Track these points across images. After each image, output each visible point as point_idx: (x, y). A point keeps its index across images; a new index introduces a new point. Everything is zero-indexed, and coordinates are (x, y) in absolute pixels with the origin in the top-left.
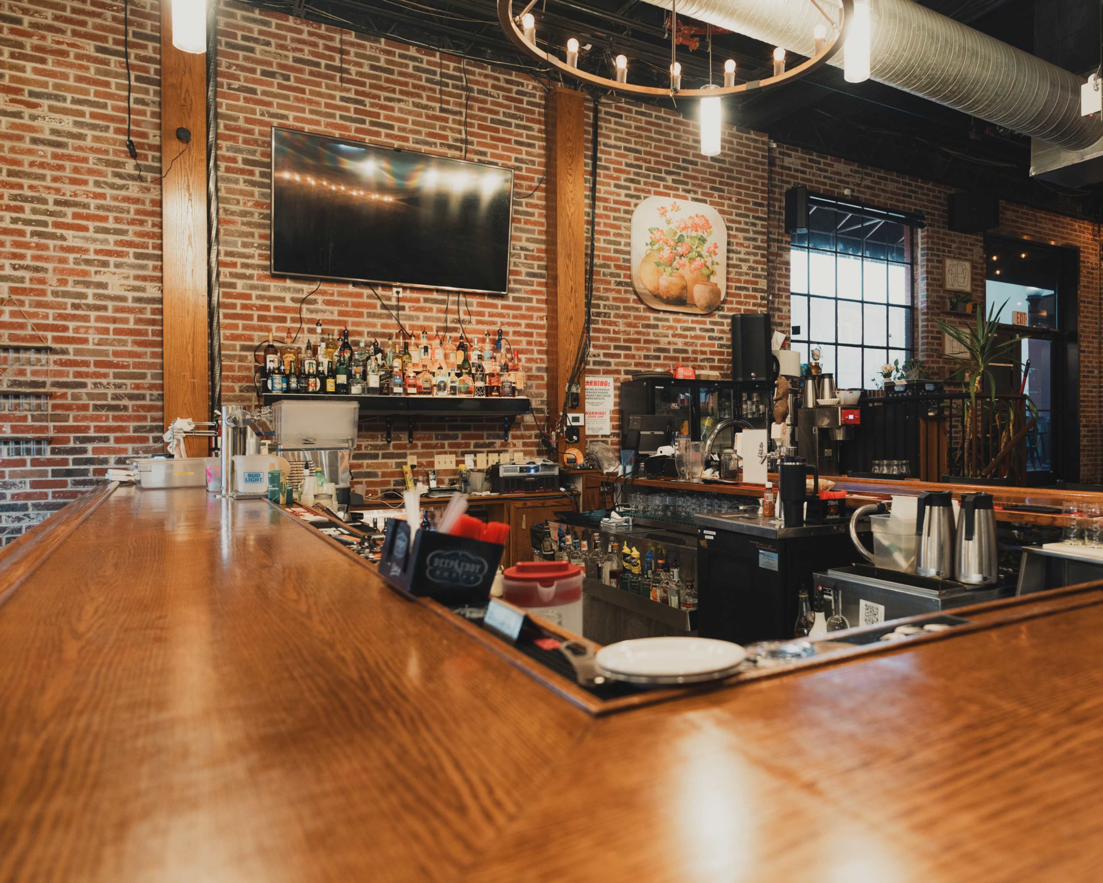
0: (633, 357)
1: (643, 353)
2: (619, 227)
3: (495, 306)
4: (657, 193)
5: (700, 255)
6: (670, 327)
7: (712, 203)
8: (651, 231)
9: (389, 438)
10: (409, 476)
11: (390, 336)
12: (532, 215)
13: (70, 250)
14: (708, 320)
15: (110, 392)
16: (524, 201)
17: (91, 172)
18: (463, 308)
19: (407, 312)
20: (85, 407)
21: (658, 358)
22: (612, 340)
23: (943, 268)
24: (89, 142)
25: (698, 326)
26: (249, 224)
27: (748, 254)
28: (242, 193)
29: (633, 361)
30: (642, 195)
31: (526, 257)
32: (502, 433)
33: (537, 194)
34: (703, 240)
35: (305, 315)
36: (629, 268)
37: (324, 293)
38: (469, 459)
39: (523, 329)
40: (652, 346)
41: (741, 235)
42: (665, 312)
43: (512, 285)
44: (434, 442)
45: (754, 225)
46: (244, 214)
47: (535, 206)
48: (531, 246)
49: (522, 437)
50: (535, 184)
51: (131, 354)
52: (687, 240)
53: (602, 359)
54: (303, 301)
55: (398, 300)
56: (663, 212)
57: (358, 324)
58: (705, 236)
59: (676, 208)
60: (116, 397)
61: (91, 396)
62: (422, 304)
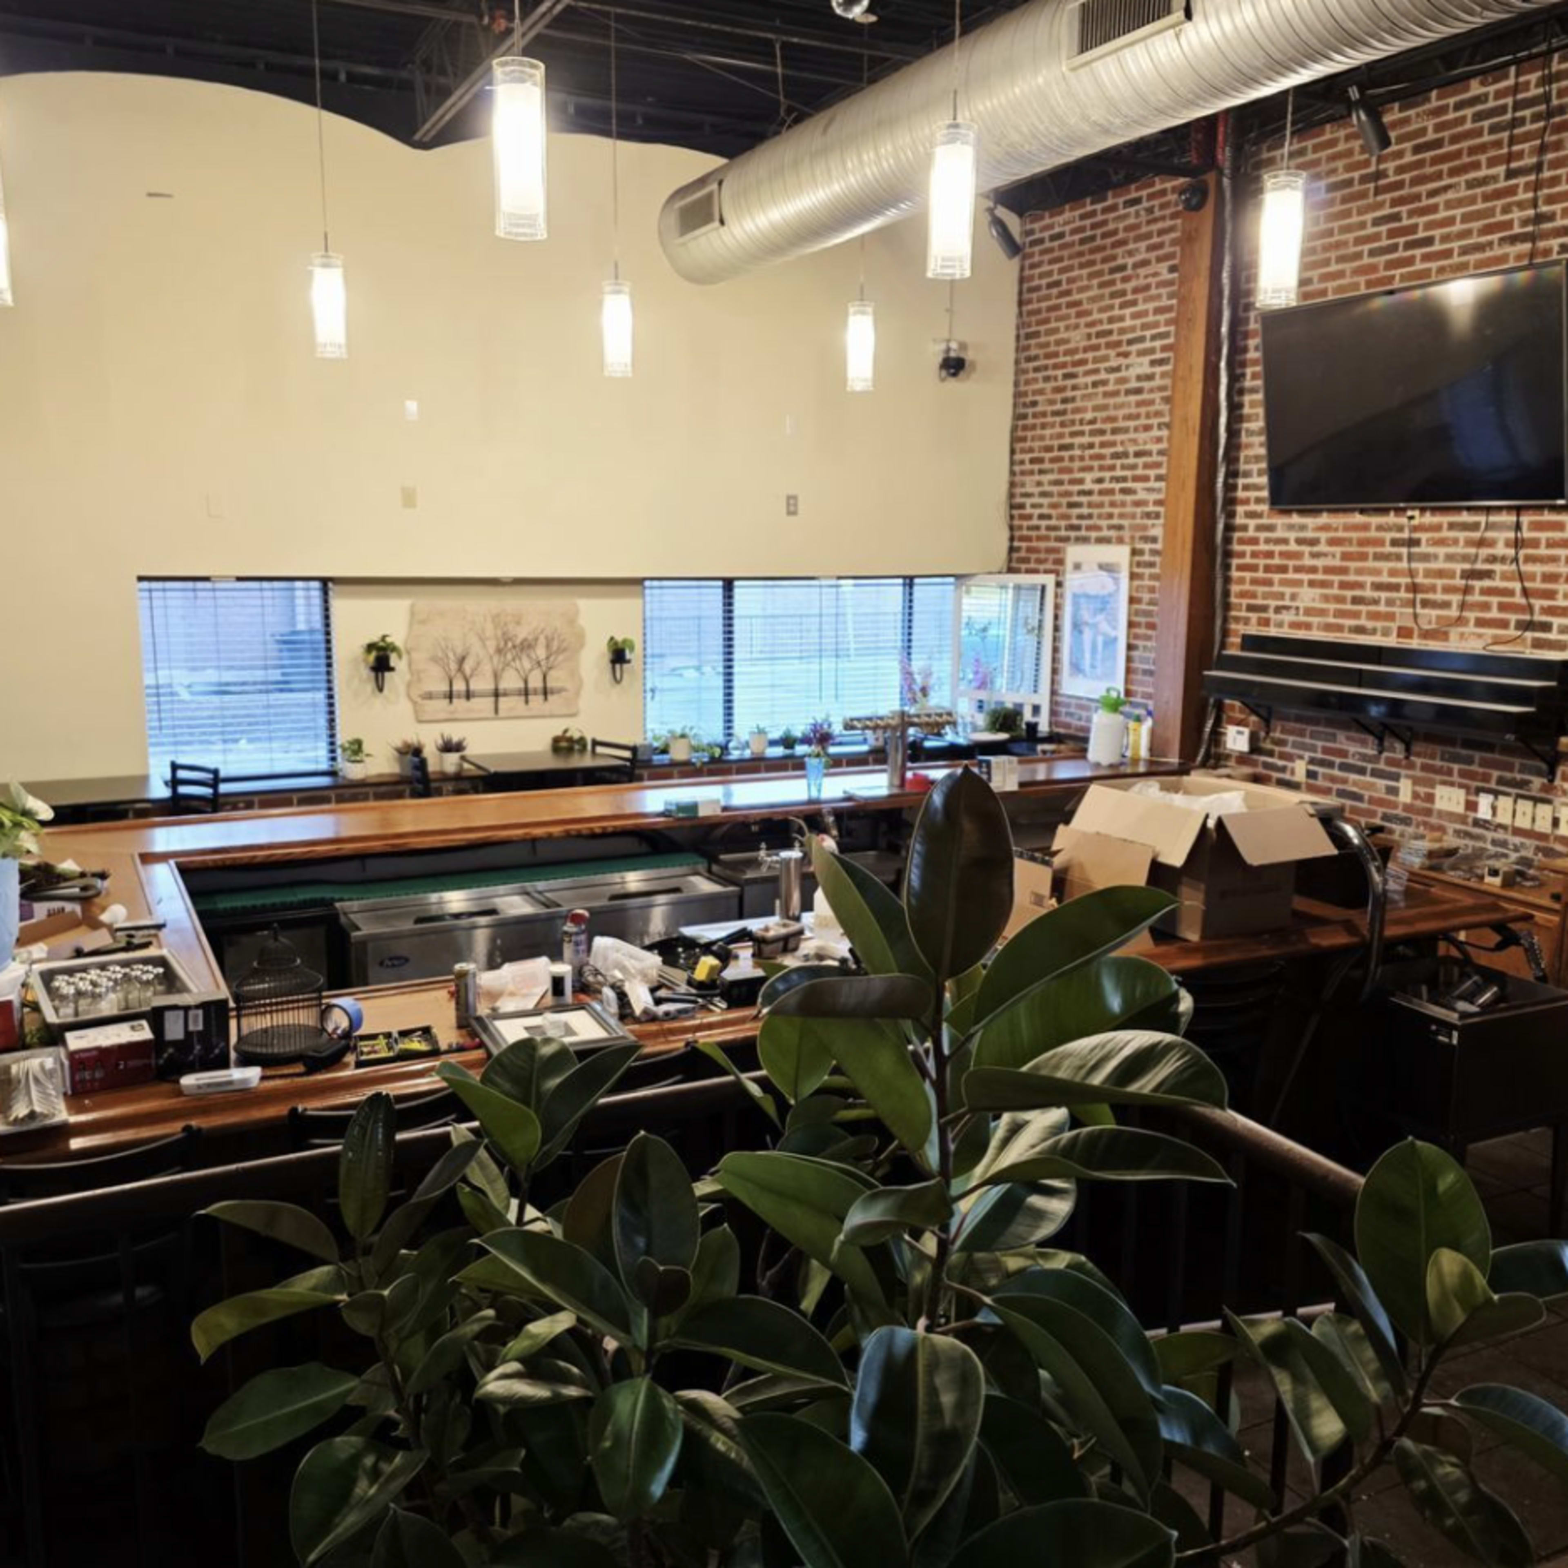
9: (1381, 746)
19: (1423, 548)
32: (1546, 766)
35: (1307, 561)
37: (1329, 528)
38: (1485, 802)
54: (1308, 541)
55: (1413, 529)
62: (1445, 534)
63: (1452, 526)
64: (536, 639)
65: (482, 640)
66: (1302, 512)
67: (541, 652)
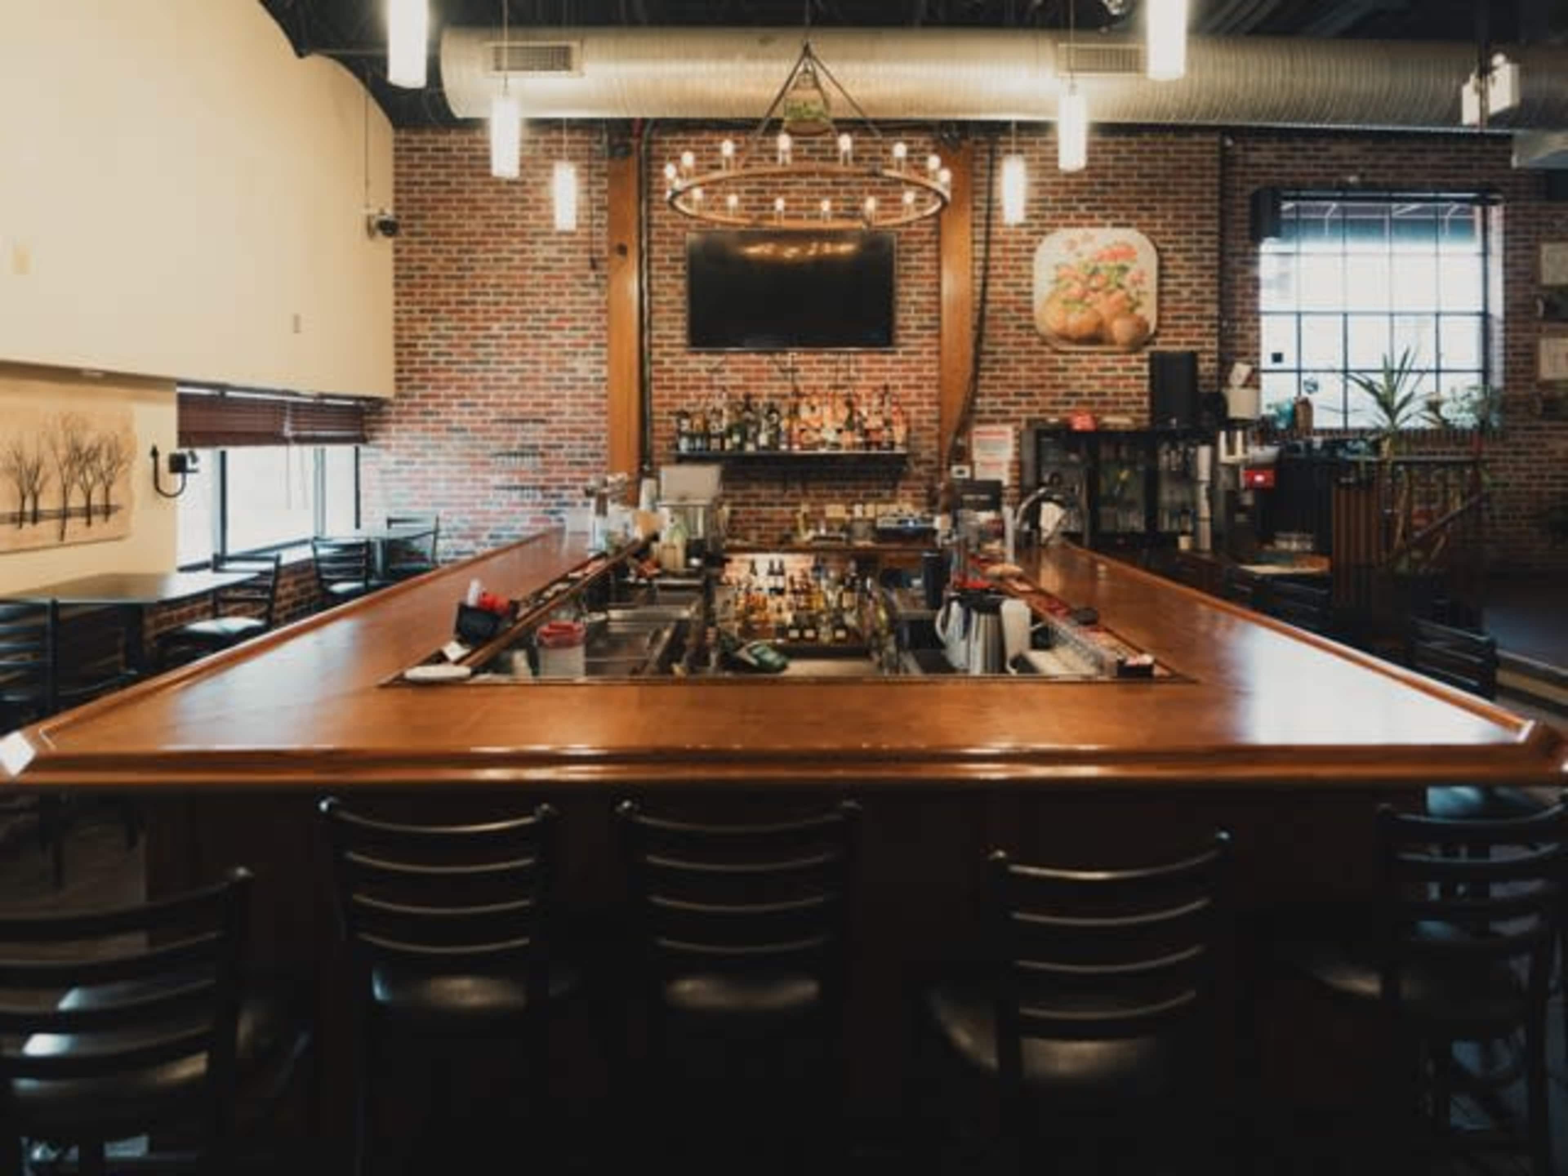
0: (1037, 403)
1: (1049, 399)
2: (1019, 268)
3: (883, 362)
4: (1067, 226)
5: (1120, 286)
6: (1084, 369)
7: (1140, 226)
8: (1057, 267)
9: (785, 488)
10: (801, 523)
11: (784, 397)
12: (922, 268)
13: (554, 345)
14: (1133, 357)
15: (578, 451)
16: (914, 256)
17: (568, 285)
18: (853, 366)
19: (802, 374)
20: (562, 463)
21: (1068, 403)
22: (1011, 386)
23: (1538, 258)
24: (567, 264)
25: (1119, 366)
26: (673, 311)
27: (1191, 276)
28: (668, 285)
29: (1037, 408)
30: (1047, 229)
31: (916, 311)
32: (890, 484)
33: (927, 247)
34: (1124, 269)
35: (716, 383)
36: (1030, 310)
37: (732, 363)
38: (858, 510)
39: (912, 382)
40: (1061, 391)
41: (1180, 256)
42: (1077, 353)
43: (902, 340)
44: (824, 492)
45: (1199, 242)
46: (669, 303)
47: (924, 259)
48: (923, 299)
49: (911, 488)
50: (926, 237)
51: (592, 422)
52: (1104, 273)
53: (1000, 407)
54: (716, 370)
55: (793, 363)
56: (1072, 245)
57: (758, 387)
58: (1127, 264)
59: (1088, 239)
60: (583, 455)
61: (567, 455)
62: (815, 366)
63: (819, 362)
64: (99, 448)
65: (54, 448)
66: (709, 353)
67: (104, 462)
